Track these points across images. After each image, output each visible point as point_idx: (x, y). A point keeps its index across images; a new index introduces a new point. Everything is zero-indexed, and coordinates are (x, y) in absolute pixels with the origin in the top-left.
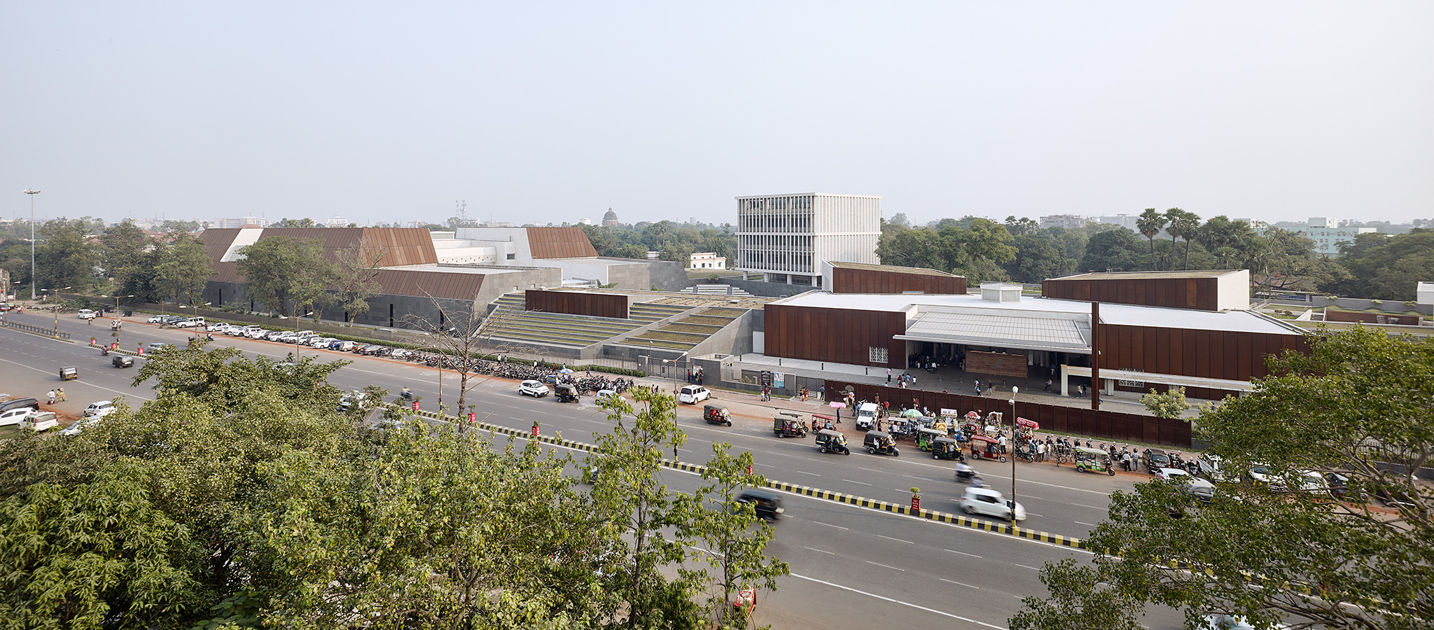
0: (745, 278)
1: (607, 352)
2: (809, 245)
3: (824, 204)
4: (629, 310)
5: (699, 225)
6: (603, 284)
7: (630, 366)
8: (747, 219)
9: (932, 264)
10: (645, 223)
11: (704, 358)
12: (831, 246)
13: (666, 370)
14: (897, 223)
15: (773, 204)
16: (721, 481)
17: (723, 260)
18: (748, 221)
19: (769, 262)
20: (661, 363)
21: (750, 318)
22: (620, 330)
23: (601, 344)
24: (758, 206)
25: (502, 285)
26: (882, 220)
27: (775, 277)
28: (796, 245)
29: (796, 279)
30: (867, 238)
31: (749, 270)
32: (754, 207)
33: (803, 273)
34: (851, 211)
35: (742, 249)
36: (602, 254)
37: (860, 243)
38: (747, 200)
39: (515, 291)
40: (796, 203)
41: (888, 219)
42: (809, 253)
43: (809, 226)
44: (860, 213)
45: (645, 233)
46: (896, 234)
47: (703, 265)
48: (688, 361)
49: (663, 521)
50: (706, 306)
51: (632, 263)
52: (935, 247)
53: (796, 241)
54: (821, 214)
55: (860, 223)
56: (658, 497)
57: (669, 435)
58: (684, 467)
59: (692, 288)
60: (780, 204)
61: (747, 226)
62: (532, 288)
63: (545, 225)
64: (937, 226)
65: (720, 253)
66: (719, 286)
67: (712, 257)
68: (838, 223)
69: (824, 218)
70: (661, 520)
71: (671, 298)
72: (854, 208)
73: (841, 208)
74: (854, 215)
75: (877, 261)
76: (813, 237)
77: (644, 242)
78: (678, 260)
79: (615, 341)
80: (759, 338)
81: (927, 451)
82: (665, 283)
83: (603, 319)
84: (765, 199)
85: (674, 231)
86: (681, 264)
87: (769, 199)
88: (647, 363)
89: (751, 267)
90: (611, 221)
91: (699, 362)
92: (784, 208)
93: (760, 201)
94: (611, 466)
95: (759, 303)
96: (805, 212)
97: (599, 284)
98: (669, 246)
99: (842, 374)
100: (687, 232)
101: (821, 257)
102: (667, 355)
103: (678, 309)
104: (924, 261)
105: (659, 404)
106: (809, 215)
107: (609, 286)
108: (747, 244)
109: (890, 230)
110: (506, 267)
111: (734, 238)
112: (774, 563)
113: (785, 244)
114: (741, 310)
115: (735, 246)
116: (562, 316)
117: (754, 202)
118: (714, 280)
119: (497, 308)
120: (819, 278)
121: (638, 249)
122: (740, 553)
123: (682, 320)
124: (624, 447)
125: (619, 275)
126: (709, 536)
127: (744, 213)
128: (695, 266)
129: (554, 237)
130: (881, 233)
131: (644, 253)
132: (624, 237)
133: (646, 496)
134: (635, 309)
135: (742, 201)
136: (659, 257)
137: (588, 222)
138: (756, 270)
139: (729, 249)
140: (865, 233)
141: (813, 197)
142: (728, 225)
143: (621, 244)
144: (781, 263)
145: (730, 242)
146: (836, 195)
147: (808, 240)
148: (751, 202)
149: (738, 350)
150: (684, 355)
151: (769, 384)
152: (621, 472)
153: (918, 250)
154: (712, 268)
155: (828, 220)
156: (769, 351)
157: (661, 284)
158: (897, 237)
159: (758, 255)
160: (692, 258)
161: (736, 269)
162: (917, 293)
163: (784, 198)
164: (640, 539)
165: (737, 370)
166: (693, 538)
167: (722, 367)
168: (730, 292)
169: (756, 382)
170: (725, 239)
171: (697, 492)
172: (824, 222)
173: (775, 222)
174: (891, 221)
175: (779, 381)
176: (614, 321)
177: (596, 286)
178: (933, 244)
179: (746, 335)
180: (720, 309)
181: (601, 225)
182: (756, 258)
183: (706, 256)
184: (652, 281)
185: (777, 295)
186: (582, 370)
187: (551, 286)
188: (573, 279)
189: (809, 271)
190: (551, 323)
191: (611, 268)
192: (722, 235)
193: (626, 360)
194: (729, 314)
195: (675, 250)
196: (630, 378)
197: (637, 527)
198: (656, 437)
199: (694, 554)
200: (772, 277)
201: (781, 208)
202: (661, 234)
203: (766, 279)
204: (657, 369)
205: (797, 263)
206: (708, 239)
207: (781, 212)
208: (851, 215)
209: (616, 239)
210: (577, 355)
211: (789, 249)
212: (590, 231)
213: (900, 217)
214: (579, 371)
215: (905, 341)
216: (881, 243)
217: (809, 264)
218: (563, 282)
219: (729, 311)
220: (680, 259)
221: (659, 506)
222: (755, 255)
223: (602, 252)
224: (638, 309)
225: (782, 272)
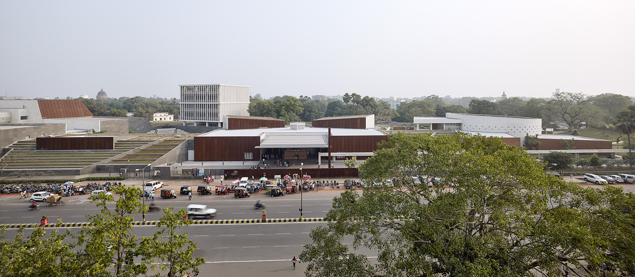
0: (184, 125)
1: (99, 169)
2: (217, 108)
3: (224, 89)
4: (114, 145)
5: (158, 99)
6: (96, 131)
7: (113, 175)
8: (185, 96)
9: (271, 115)
10: (126, 97)
11: (161, 166)
12: (227, 108)
13: (138, 175)
14: (257, 98)
15: (199, 89)
16: (168, 226)
17: (172, 116)
18: (185, 97)
19: (197, 116)
20: (135, 171)
21: (187, 144)
22: (108, 156)
23: (95, 165)
24: (191, 90)
25: (16, 136)
26: (250, 97)
27: (200, 123)
28: (211, 108)
29: (210, 124)
30: (244, 105)
31: (186, 120)
32: (189, 90)
33: (214, 121)
34: (237, 92)
35: (182, 111)
36: (96, 114)
37: (241, 107)
38: (185, 86)
39: (27, 139)
40: (211, 89)
41: (253, 96)
42: (217, 112)
43: (217, 99)
44: (241, 94)
45: (125, 103)
46: (256, 103)
47: (161, 119)
48: (152, 168)
49: (134, 254)
50: (162, 139)
51: (116, 119)
52: (272, 108)
53: (210, 106)
54: (223, 94)
55: (241, 98)
56: (130, 243)
57: (137, 208)
58: (149, 224)
59: (154, 131)
60: (203, 89)
61: (185, 99)
62: (42, 136)
63: (53, 98)
64: (273, 99)
65: (171, 113)
66: (170, 129)
67: (166, 115)
68: (231, 98)
69: (224, 96)
70: (132, 254)
71: (141, 137)
72: (238, 91)
73: (232, 91)
74: (238, 94)
75: (248, 114)
76: (219, 104)
77: (124, 108)
78: (146, 117)
79: (105, 162)
80: (191, 153)
81: (269, 194)
82: (138, 129)
83: (96, 151)
84: (195, 86)
85: (143, 102)
86: (147, 119)
87: (197, 86)
88: (126, 172)
89: (187, 119)
90: (102, 96)
91: (157, 169)
92: (205, 91)
93: (192, 87)
94: (99, 232)
95: (191, 136)
96: (215, 93)
97: (94, 131)
98: (140, 109)
99: (232, 166)
100: (151, 102)
101: (223, 113)
102: (138, 167)
103: (146, 142)
104: (268, 114)
105: (131, 193)
106: (217, 94)
107: (101, 132)
108: (185, 108)
109: (254, 101)
110: (20, 125)
111: (178, 105)
112: (197, 259)
113: (205, 108)
114: (182, 140)
115: (179, 109)
116: (66, 152)
117: (189, 88)
118: (167, 126)
119: (12, 150)
120: (222, 123)
121: (121, 112)
122: (179, 259)
123: (148, 148)
124: (108, 220)
125: (107, 126)
126: (161, 255)
127: (183, 93)
128: (156, 120)
129: (60, 105)
130: (250, 102)
131: (125, 114)
132: (112, 105)
133: (123, 244)
134: (118, 144)
135: (182, 87)
136: (134, 116)
137: (86, 97)
138: (190, 120)
139: (175, 110)
140: (243, 103)
141: (219, 86)
142: (175, 99)
143: (109, 109)
144: (203, 116)
145: (176, 107)
146: (230, 85)
147: (217, 106)
148: (187, 88)
149: (180, 160)
150: (149, 165)
151: (196, 175)
152: (106, 234)
153: (265, 109)
154: (166, 120)
155: (226, 96)
156: (197, 159)
157: (135, 130)
158: (257, 104)
159: (191, 113)
160: (154, 115)
161: (179, 120)
162: (265, 128)
163: (205, 86)
164: (118, 268)
165: (180, 170)
166: (152, 259)
167: (171, 169)
168: (176, 132)
169: (190, 175)
170: (174, 106)
171: (155, 235)
172: (224, 98)
173: (200, 97)
174: (255, 97)
175: (202, 172)
176: (104, 151)
177: (91, 133)
178: (271, 107)
179: (185, 152)
180: (170, 141)
181: (95, 99)
182: (189, 115)
183: (163, 114)
184: (130, 128)
185: (201, 132)
186: (81, 181)
187: (57, 134)
188: (75, 129)
189: (217, 120)
190: (57, 156)
191: (102, 123)
192: (172, 104)
193: (112, 172)
194: (175, 142)
195: (144, 111)
196: (115, 182)
197: (116, 261)
198: (129, 211)
199: (153, 267)
200: (198, 124)
201: (203, 91)
202: (135, 103)
203: (195, 125)
204: (132, 175)
205: (211, 117)
206: (164, 106)
207: (203, 93)
208: (236, 94)
209: (106, 106)
210: (77, 173)
211: (207, 110)
212: (87, 102)
213: (258, 95)
214: (79, 182)
215: (260, 148)
216: (250, 107)
217: (217, 117)
218: (67, 132)
219: (175, 141)
220: (147, 116)
221: (131, 247)
222: (189, 113)
223: (96, 113)
224: (120, 144)
225: (204, 121)
